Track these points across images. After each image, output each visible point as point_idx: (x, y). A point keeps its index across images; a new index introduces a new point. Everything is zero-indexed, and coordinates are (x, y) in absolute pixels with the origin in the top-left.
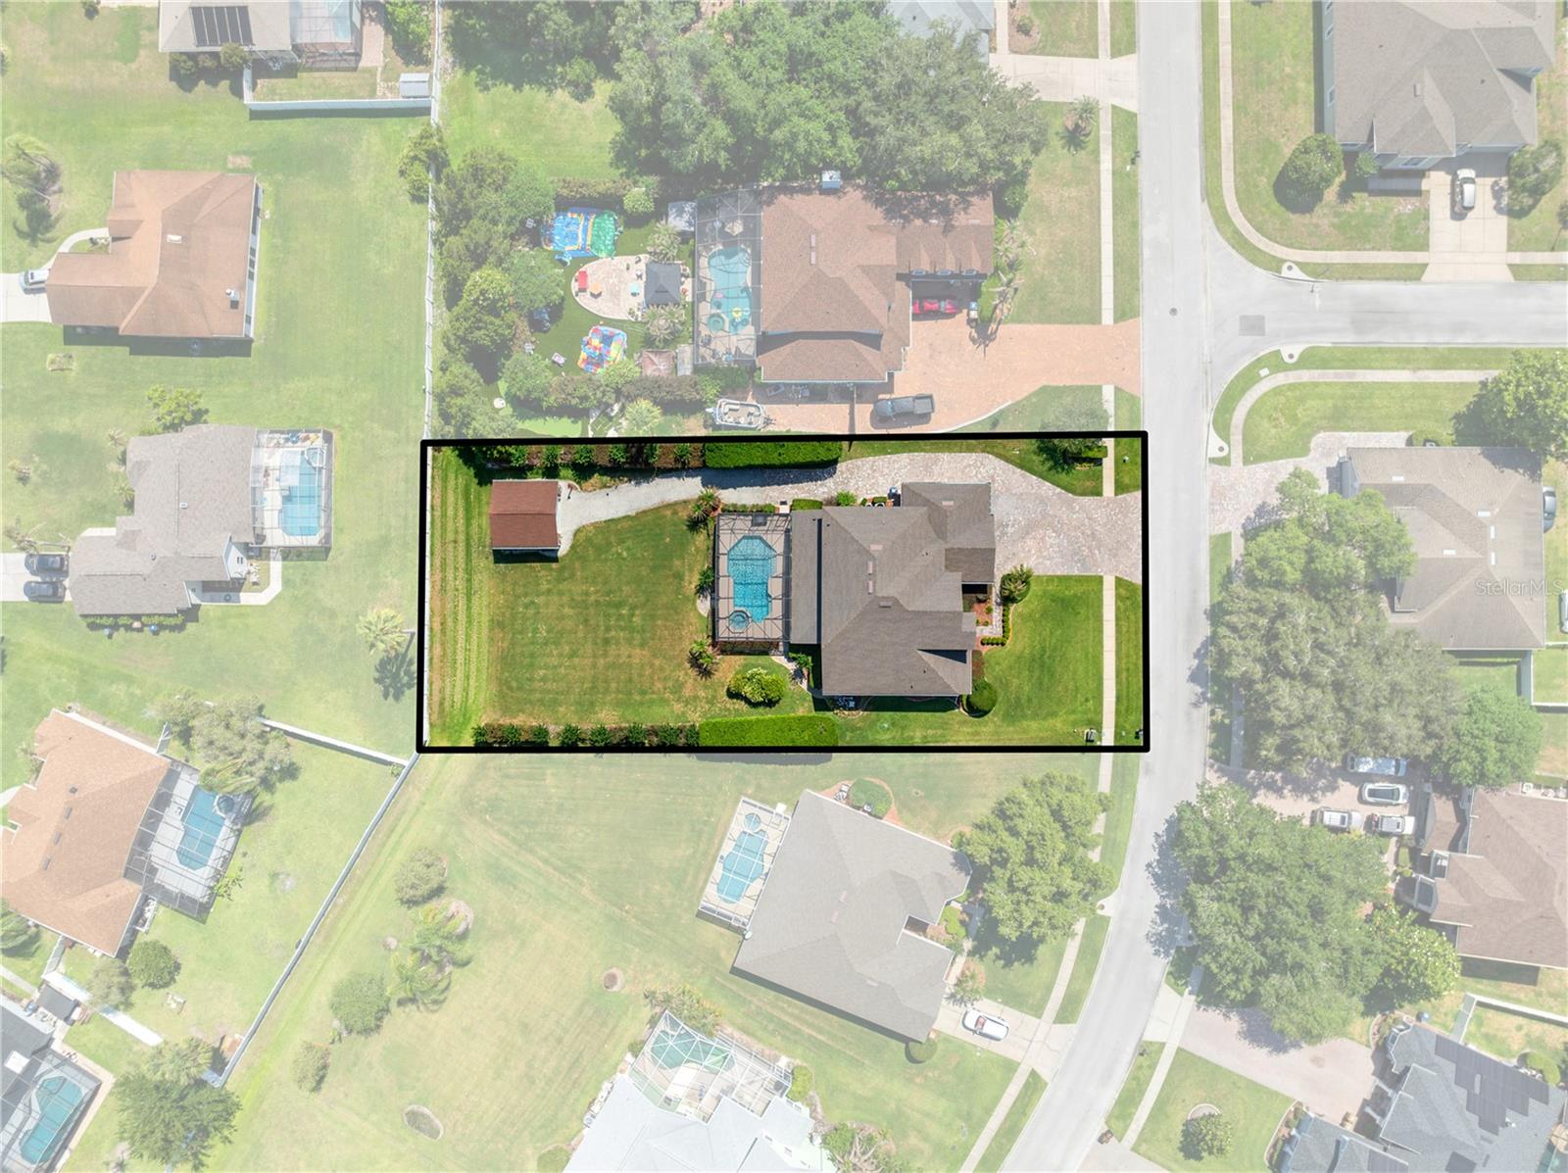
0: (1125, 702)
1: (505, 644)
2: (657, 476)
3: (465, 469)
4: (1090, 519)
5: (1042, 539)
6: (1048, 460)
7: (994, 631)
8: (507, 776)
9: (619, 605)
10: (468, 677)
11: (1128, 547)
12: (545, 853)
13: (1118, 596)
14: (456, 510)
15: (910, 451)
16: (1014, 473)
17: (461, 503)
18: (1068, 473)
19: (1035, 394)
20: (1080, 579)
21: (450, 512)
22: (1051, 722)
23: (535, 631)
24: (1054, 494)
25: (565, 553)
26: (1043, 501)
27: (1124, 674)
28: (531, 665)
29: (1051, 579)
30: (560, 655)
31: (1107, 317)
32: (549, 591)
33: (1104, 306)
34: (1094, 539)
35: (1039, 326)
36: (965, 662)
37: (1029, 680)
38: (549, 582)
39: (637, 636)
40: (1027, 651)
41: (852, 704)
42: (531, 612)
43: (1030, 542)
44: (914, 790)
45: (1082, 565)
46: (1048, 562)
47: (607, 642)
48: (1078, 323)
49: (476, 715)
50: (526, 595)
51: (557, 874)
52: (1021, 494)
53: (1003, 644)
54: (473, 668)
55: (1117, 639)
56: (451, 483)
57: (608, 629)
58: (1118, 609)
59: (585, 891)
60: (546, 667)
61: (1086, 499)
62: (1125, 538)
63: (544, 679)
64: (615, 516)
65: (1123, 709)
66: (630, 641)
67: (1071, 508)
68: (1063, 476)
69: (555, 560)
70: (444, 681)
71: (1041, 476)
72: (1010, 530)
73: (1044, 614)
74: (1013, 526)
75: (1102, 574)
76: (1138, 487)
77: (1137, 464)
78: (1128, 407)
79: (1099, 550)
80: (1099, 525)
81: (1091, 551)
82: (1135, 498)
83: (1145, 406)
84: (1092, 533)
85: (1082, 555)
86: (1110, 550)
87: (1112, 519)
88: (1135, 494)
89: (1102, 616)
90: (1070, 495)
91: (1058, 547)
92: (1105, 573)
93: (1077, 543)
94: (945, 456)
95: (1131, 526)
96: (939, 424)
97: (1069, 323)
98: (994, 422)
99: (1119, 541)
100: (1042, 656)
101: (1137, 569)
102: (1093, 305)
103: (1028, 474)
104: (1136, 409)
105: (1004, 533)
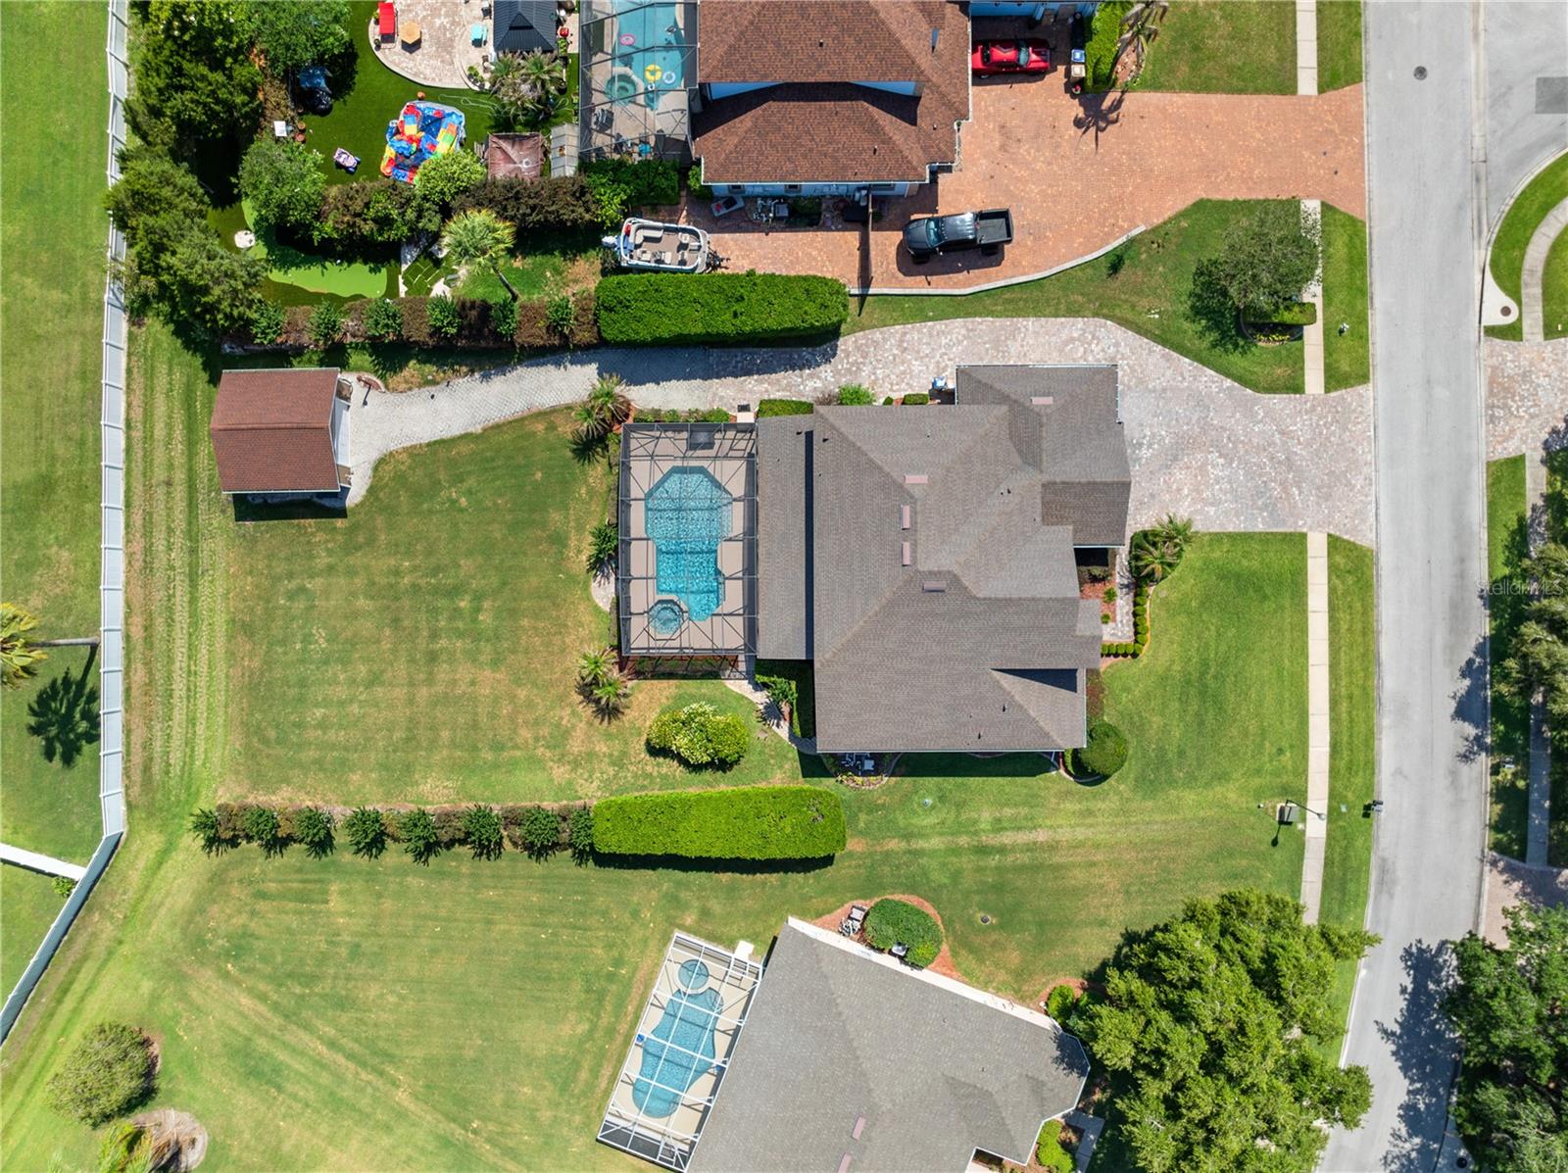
0: (1345, 753)
1: (256, 663)
2: (520, 362)
3: (187, 356)
4: (1283, 433)
5: (1202, 468)
6: (1208, 328)
7: (1119, 631)
8: (262, 895)
9: (454, 592)
10: (192, 721)
11: (1349, 484)
12: (330, 1031)
13: (1333, 569)
14: (170, 427)
15: (968, 315)
16: (1150, 351)
17: (179, 416)
18: (1243, 353)
19: (1183, 214)
20: (1266, 538)
21: (159, 431)
22: (1217, 790)
23: (307, 639)
24: (1220, 390)
25: (358, 500)
26: (1201, 402)
27: (1344, 706)
28: (301, 699)
29: (1217, 538)
30: (352, 682)
31: (1307, 82)
32: (331, 569)
33: (1300, 63)
34: (1290, 469)
35: (1189, 96)
36: (1074, 689)
37: (1181, 719)
38: (330, 552)
39: (487, 648)
40: (1177, 667)
41: (869, 765)
42: (300, 605)
43: (1179, 475)
44: (980, 915)
45: (1271, 514)
46: (1212, 510)
47: (433, 657)
48: (1257, 91)
49: (209, 787)
50: (290, 576)
51: (351, 1066)
52: (1164, 390)
53: (1135, 655)
54: (202, 706)
55: (1331, 644)
56: (161, 381)
57: (434, 635)
58: (1332, 591)
59: (402, 1096)
60: (326, 702)
61: (1277, 401)
62: (1343, 465)
63: (323, 725)
64: (446, 435)
65: (1342, 764)
66: (473, 657)
67: (1250, 414)
68: (1236, 359)
69: (342, 513)
70: (150, 728)
71: (1197, 357)
72: (1145, 452)
73: (1206, 602)
74: (1150, 446)
75: (1305, 530)
76: (1364, 378)
77: (1362, 338)
78: (1346, 238)
79: (1299, 488)
80: (1299, 443)
81: (1285, 490)
82: (1361, 396)
83: (1374, 238)
84: (1287, 458)
85: (1270, 497)
86: (1318, 488)
87: (1321, 433)
88: (1360, 389)
89: (1306, 604)
90: (1249, 391)
91: (1229, 482)
92: (1311, 528)
93: (1260, 475)
94: (1030, 324)
95: (1352, 445)
96: (1018, 267)
97: (1240, 91)
98: (1116, 263)
99: (1333, 472)
100: (1203, 674)
101: (1363, 521)
102: (1281, 59)
103: (1175, 355)
104: (1358, 242)
105: (1134, 459)
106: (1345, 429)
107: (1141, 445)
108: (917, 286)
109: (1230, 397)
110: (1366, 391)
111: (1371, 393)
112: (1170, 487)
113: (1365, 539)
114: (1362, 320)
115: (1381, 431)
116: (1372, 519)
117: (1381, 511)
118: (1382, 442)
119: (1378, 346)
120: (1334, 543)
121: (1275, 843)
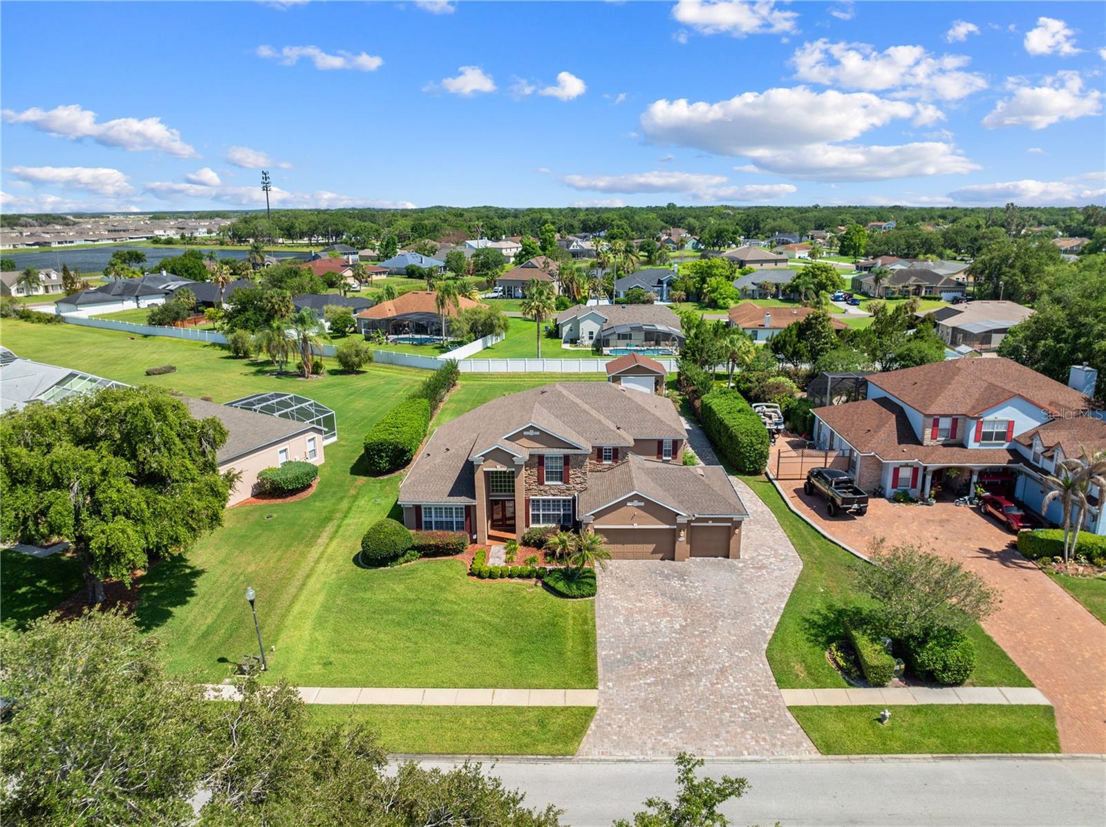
4: (723, 671)
5: (665, 613)
6: (825, 618)
13: (549, 711)
16: (782, 586)
18: (809, 642)
20: (589, 657)
22: (308, 624)
24: (760, 627)
29: (586, 621)
40: (452, 598)
43: (656, 602)
45: (619, 661)
46: (621, 619)
52: (745, 593)
53: (471, 574)
61: (761, 667)
67: (738, 646)
71: (788, 609)
72: (676, 583)
73: (516, 616)
75: (600, 687)
76: (827, 748)
77: (883, 747)
78: (1016, 726)
79: (655, 684)
80: (713, 685)
81: (650, 672)
82: (799, 744)
83: (1044, 762)
84: (691, 674)
85: (639, 660)
86: (657, 700)
87: (732, 703)
88: (807, 744)
89: (504, 687)
90: (765, 646)
91: (653, 632)
92: (602, 692)
93: (665, 653)
95: (724, 735)
96: (828, 527)
99: (681, 713)
100: (439, 612)
101: (616, 745)
103: (786, 600)
105: (667, 577)
106: (745, 727)
107: (684, 580)
108: (788, 495)
109: (754, 633)
110: (808, 751)
111: (806, 756)
112: (642, 595)
113: (588, 745)
114: (911, 747)
116: (620, 755)
117: (632, 765)
119: (881, 765)
120: (588, 713)
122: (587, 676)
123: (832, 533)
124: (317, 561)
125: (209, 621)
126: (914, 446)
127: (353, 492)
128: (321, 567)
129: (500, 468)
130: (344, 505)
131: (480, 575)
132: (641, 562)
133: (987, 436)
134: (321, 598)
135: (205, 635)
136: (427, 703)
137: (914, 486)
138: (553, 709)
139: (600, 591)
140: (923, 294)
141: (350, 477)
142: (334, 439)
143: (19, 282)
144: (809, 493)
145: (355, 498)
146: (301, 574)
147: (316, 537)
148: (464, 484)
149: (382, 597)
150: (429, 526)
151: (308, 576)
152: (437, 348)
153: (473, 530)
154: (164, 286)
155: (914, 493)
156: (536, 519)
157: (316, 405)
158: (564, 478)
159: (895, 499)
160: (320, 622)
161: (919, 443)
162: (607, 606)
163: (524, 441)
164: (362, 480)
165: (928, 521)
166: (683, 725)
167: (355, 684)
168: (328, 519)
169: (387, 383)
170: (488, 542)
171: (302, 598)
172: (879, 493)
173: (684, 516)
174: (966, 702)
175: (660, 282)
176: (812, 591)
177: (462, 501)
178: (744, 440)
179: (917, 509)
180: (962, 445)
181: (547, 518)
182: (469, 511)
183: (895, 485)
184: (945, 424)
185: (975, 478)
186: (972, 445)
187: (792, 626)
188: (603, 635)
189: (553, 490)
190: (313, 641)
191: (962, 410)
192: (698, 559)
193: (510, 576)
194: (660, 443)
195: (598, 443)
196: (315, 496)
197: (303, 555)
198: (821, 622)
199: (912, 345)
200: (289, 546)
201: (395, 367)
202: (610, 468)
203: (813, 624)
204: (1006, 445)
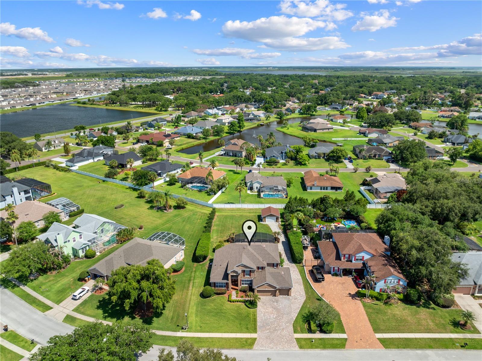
4: (283, 329)
6: (307, 315)
7: (234, 297)
11: (270, 343)
12: (180, 220)
13: (247, 339)
15: (302, 279)
16: (299, 305)
18: (302, 321)
20: (255, 325)
22: (194, 316)
29: (255, 315)
31: (379, 336)
33: (384, 334)
34: (274, 330)
35: (364, 312)
36: (223, 280)
40: (225, 308)
41: (211, 264)
43: (271, 309)
45: (262, 326)
46: (263, 315)
48: (372, 325)
49: (218, 213)
53: (228, 301)
55: (227, 338)
58: (242, 339)
59: (167, 225)
61: (291, 328)
67: (287, 322)
69: (259, 222)
71: (299, 312)
72: (275, 304)
73: (240, 314)
75: (258, 333)
76: (301, 347)
77: (312, 347)
78: (338, 343)
79: (269, 332)
80: (281, 332)
81: (268, 329)
82: (295, 347)
83: (341, 351)
84: (276, 330)
85: (266, 326)
86: (269, 336)
87: (284, 337)
88: (297, 346)
89: (238, 333)
90: (293, 322)
91: (269, 318)
93: (271, 324)
94: (302, 287)
96: (314, 285)
97: (370, 322)
98: (319, 299)
100: (222, 313)
101: (261, 346)
102: (382, 330)
103: (300, 309)
104: (339, 346)
105: (274, 302)
106: (286, 342)
107: (277, 303)
108: (307, 272)
109: (291, 319)
111: (297, 349)
112: (268, 308)
113: (255, 346)
114: (317, 347)
115: (286, 351)
116: (261, 349)
118: (283, 351)
119: (310, 351)
120: (255, 339)
121: (178, 326)
122: (255, 331)
123: (315, 288)
124: (191, 296)
125: (171, 315)
126: (339, 261)
127: (194, 269)
128: (192, 297)
129: (235, 274)
130: (193, 274)
131: (231, 302)
132: (268, 297)
133: (357, 260)
134: (195, 308)
135: (172, 319)
136: (223, 337)
137: (338, 271)
138: (248, 338)
139: (258, 306)
140: (377, 157)
141: (192, 263)
142: (185, 246)
143: (45, 146)
144: (311, 272)
145: (195, 271)
146: (188, 300)
147: (189, 287)
148: (226, 276)
149: (209, 308)
150: (217, 286)
151: (190, 301)
152: (206, 193)
153: (228, 288)
154: (102, 151)
155: (338, 273)
156: (243, 284)
157: (179, 237)
158: (250, 275)
159: (333, 275)
160: (197, 316)
161: (340, 260)
162: (260, 311)
163: (240, 267)
164: (196, 264)
165: (340, 283)
166: (274, 342)
167: (207, 332)
168: (190, 280)
169: (194, 214)
170: (232, 290)
171: (190, 307)
172: (329, 273)
173: (278, 287)
174: (331, 337)
175: (282, 153)
176: (306, 307)
177: (225, 281)
178: (297, 255)
179: (338, 278)
180: (351, 261)
181: (246, 284)
182: (227, 284)
183: (333, 271)
184: (347, 256)
185: (353, 271)
186: (353, 262)
187: (299, 317)
188: (258, 319)
189: (247, 277)
190: (196, 320)
191: (351, 253)
192: (281, 296)
193: (238, 302)
194: (273, 264)
195: (258, 266)
196: (185, 271)
197: (187, 293)
198: (306, 316)
199: (355, 207)
200: (183, 290)
201: (194, 204)
202: (261, 271)
203: (304, 317)
204: (362, 262)
